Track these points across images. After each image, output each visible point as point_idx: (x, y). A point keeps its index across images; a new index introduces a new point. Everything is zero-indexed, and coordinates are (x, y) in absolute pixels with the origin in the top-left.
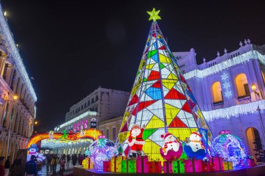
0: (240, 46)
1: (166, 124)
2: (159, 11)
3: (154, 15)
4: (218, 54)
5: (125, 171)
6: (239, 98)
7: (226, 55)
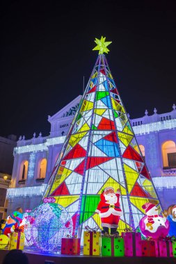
0: (173, 109)
1: (127, 191)
2: (110, 43)
3: (102, 46)
4: (146, 113)
5: (109, 254)
6: (165, 168)
7: (155, 115)
